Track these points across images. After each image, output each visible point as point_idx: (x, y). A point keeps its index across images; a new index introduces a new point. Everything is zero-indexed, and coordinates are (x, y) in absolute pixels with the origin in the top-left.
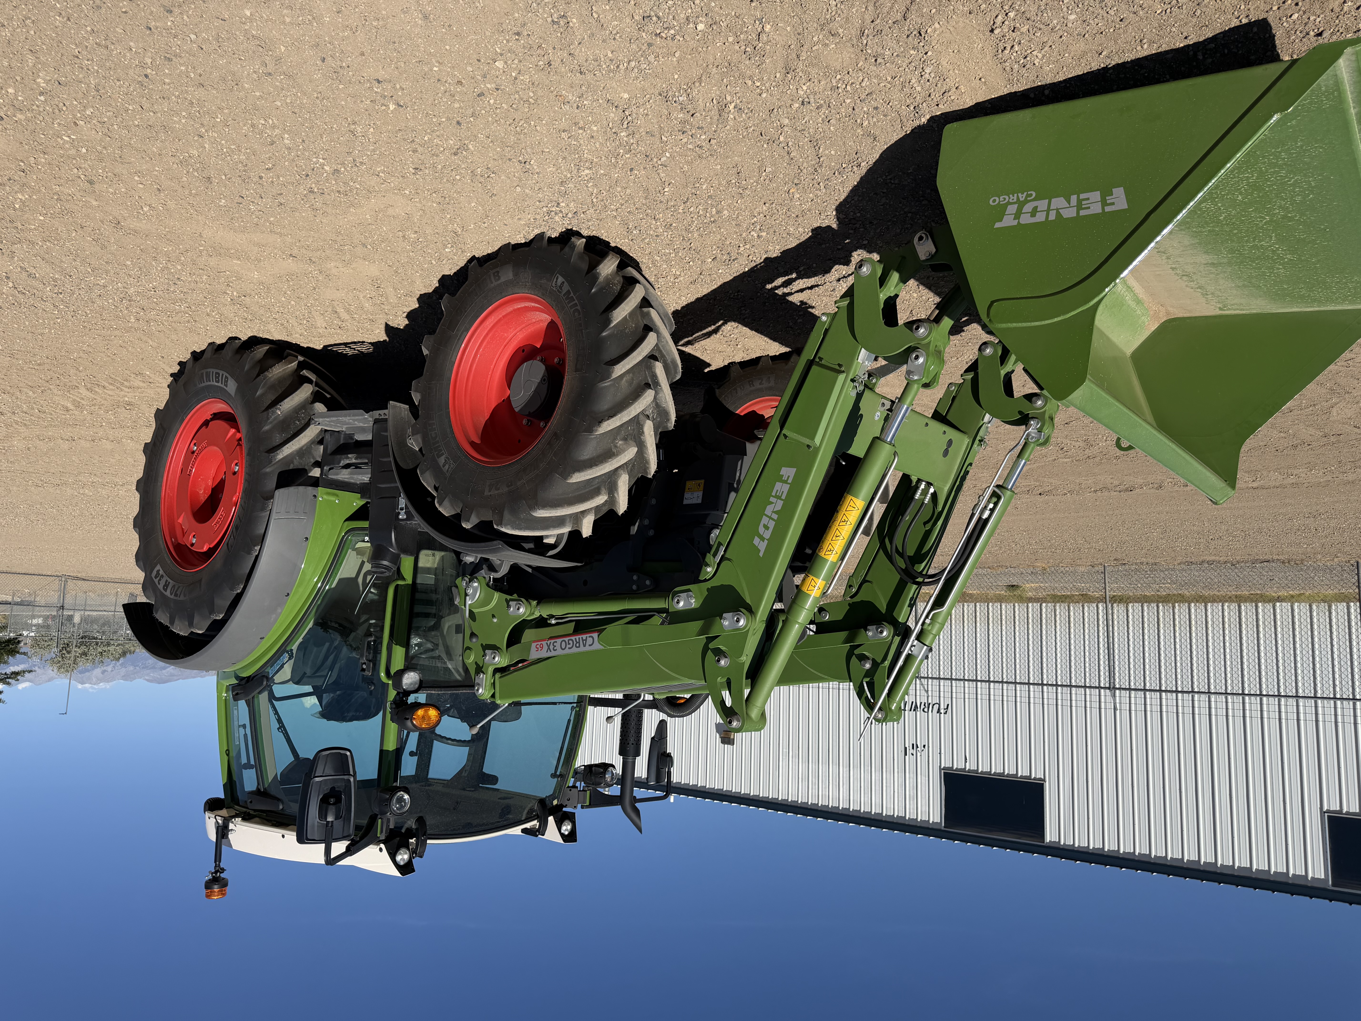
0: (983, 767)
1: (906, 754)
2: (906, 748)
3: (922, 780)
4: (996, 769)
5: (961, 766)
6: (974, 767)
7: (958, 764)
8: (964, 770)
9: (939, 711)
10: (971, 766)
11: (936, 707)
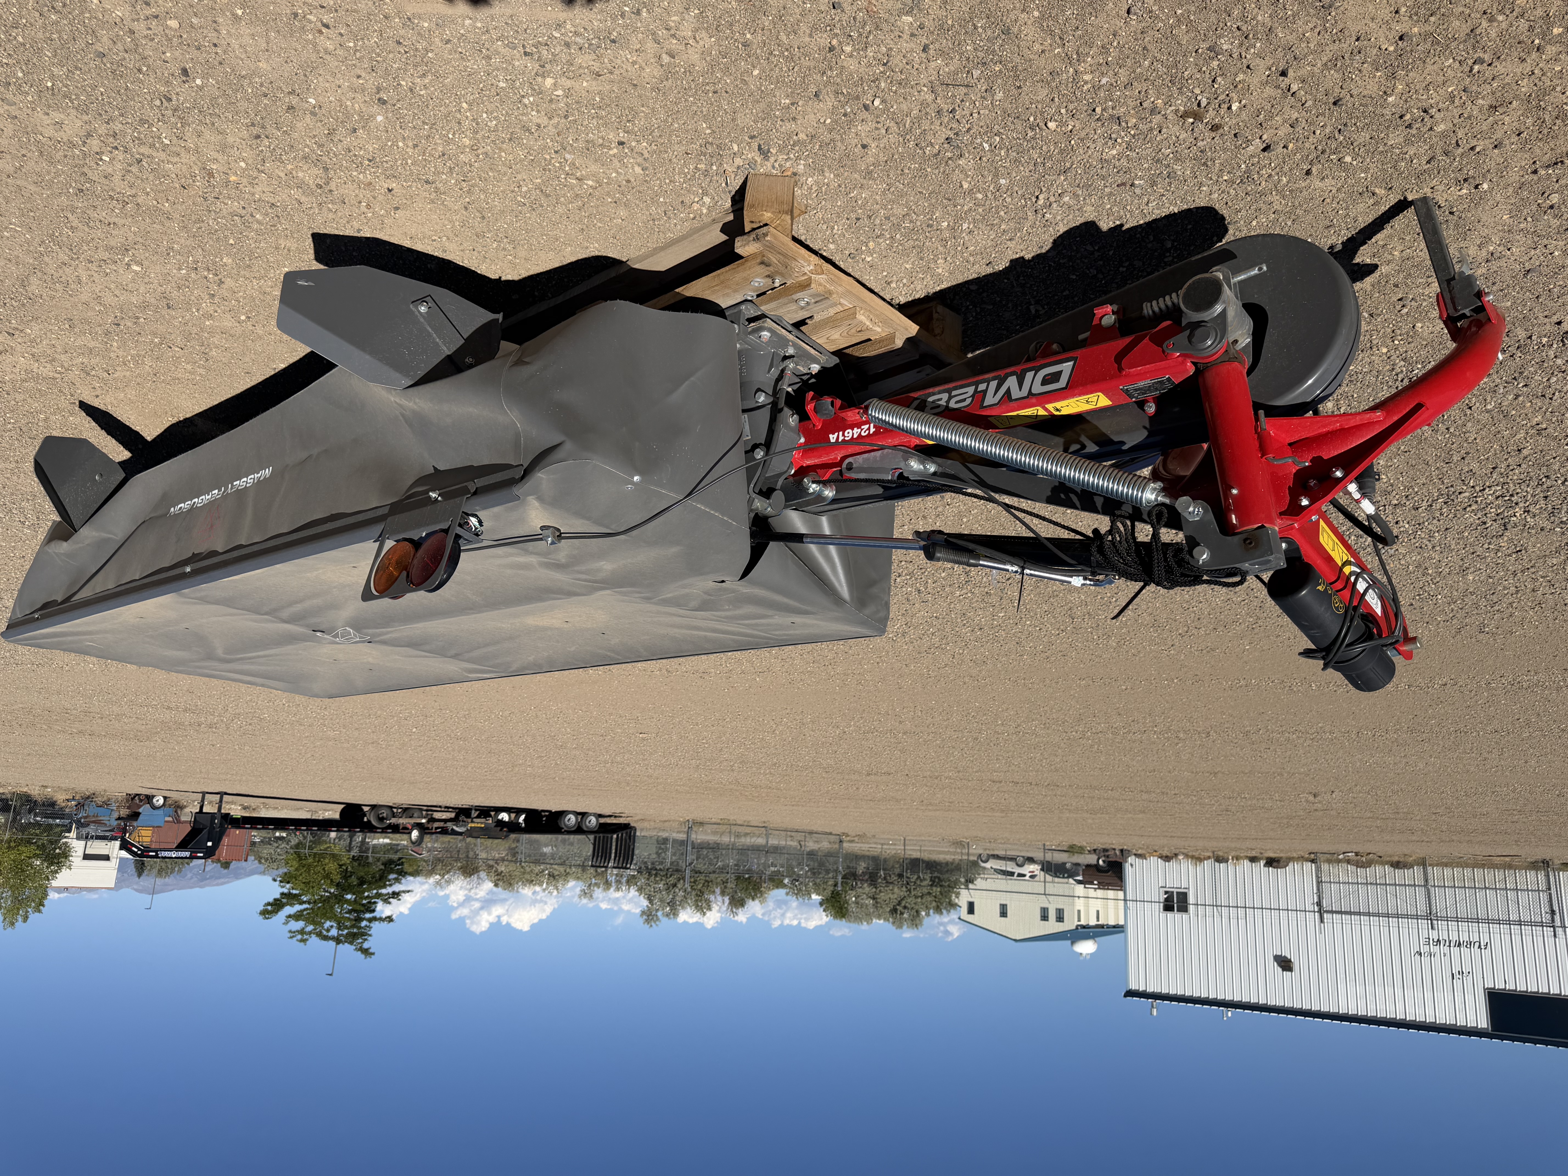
0: (1521, 987)
1: (1453, 978)
2: (1453, 975)
3: (1469, 998)
4: (1532, 988)
5: (1502, 986)
6: (1513, 987)
7: (1500, 985)
8: (1505, 989)
9: (1480, 947)
10: (1511, 986)
11: (1477, 944)
